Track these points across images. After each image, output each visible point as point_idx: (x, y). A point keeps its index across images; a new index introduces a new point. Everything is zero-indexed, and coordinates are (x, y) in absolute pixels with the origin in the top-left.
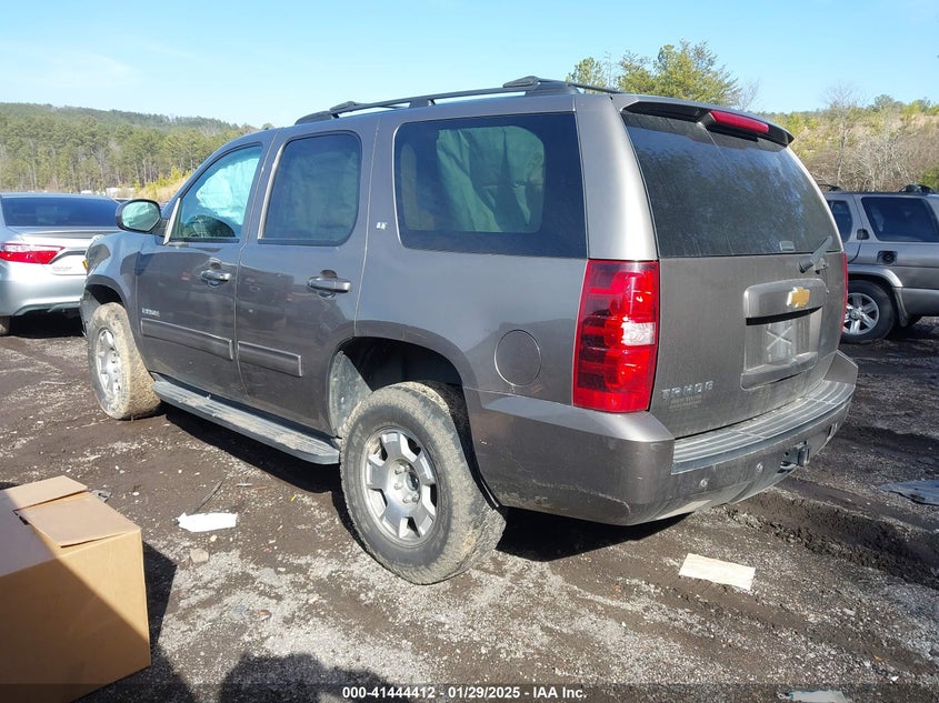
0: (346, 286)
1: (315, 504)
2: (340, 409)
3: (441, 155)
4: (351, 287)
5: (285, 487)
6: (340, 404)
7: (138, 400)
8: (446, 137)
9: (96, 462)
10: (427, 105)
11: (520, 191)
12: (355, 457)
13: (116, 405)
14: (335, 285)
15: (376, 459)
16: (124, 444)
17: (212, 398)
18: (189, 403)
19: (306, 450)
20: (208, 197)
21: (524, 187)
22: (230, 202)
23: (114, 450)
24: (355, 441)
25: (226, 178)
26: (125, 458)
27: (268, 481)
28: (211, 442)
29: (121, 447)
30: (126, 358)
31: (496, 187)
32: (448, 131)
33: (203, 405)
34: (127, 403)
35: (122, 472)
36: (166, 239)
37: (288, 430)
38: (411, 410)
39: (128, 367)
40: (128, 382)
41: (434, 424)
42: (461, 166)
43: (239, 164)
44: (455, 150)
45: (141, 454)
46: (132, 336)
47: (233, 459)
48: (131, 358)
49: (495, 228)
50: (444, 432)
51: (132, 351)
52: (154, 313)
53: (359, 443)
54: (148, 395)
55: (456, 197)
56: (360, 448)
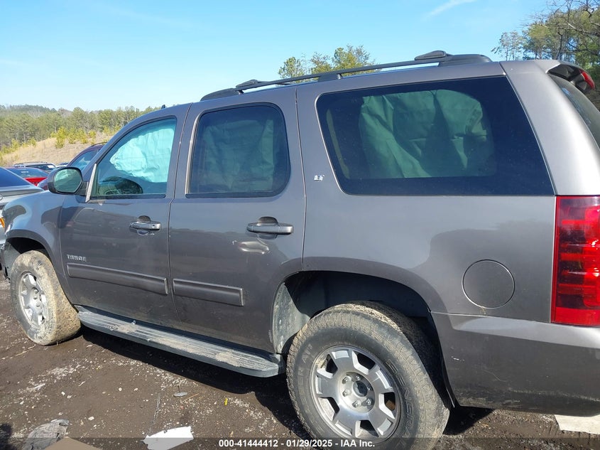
0: (289, 229)
1: (247, 405)
2: (278, 330)
3: (366, 116)
4: (293, 230)
5: (216, 392)
6: (279, 325)
7: (64, 328)
8: (372, 102)
9: (44, 390)
10: (337, 78)
11: (459, 143)
12: (304, 373)
13: (43, 333)
14: (279, 229)
15: (323, 371)
16: (62, 370)
17: (136, 323)
18: (119, 330)
19: (248, 367)
20: (121, 161)
21: (462, 138)
22: (144, 164)
23: (54, 377)
24: (304, 358)
25: (137, 145)
26: (66, 381)
27: (197, 388)
28: (134, 358)
29: (59, 372)
30: (52, 296)
31: (425, 139)
32: (372, 97)
33: (133, 331)
34: (54, 332)
35: (69, 397)
36: (88, 198)
37: (221, 348)
38: (367, 332)
39: (53, 303)
40: (55, 315)
41: (393, 343)
42: (384, 124)
43: (150, 135)
44: (380, 112)
45: (78, 377)
46: (55, 276)
47: (158, 370)
48: (56, 295)
49: (423, 174)
50: (404, 350)
51: (56, 290)
52: (80, 258)
53: (308, 360)
54: (71, 324)
55: (382, 150)
56: (310, 364)
